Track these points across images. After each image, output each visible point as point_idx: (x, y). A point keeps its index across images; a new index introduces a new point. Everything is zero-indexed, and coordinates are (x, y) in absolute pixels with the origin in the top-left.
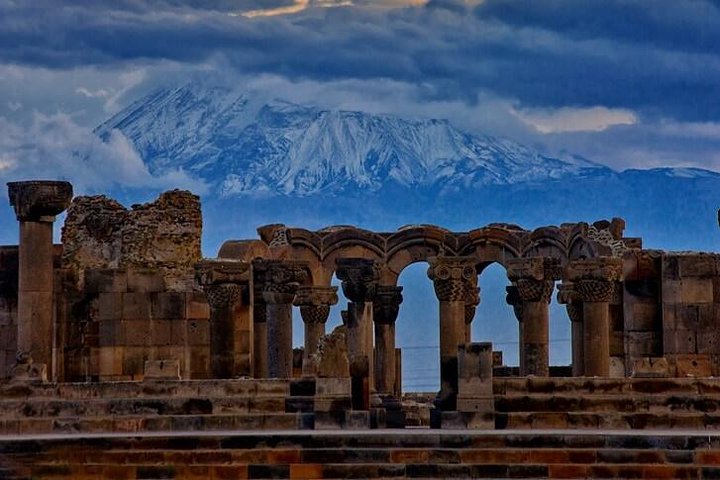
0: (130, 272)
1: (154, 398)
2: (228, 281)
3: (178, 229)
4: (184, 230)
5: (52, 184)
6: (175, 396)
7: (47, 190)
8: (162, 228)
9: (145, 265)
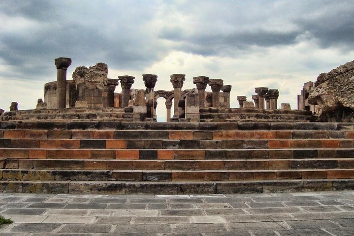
0: (87, 83)
1: (77, 113)
2: (112, 84)
3: (101, 73)
4: (103, 73)
5: (66, 59)
6: (85, 113)
7: (64, 60)
8: (96, 72)
9: (91, 82)
